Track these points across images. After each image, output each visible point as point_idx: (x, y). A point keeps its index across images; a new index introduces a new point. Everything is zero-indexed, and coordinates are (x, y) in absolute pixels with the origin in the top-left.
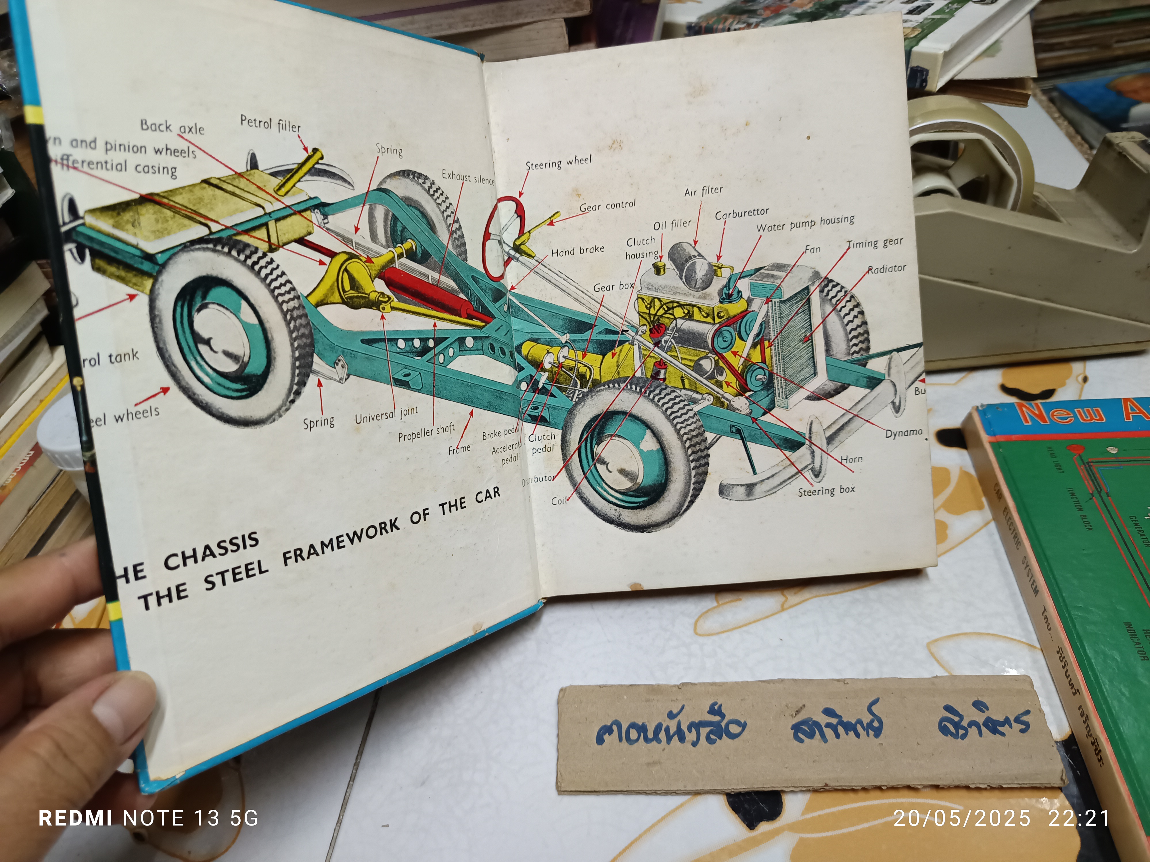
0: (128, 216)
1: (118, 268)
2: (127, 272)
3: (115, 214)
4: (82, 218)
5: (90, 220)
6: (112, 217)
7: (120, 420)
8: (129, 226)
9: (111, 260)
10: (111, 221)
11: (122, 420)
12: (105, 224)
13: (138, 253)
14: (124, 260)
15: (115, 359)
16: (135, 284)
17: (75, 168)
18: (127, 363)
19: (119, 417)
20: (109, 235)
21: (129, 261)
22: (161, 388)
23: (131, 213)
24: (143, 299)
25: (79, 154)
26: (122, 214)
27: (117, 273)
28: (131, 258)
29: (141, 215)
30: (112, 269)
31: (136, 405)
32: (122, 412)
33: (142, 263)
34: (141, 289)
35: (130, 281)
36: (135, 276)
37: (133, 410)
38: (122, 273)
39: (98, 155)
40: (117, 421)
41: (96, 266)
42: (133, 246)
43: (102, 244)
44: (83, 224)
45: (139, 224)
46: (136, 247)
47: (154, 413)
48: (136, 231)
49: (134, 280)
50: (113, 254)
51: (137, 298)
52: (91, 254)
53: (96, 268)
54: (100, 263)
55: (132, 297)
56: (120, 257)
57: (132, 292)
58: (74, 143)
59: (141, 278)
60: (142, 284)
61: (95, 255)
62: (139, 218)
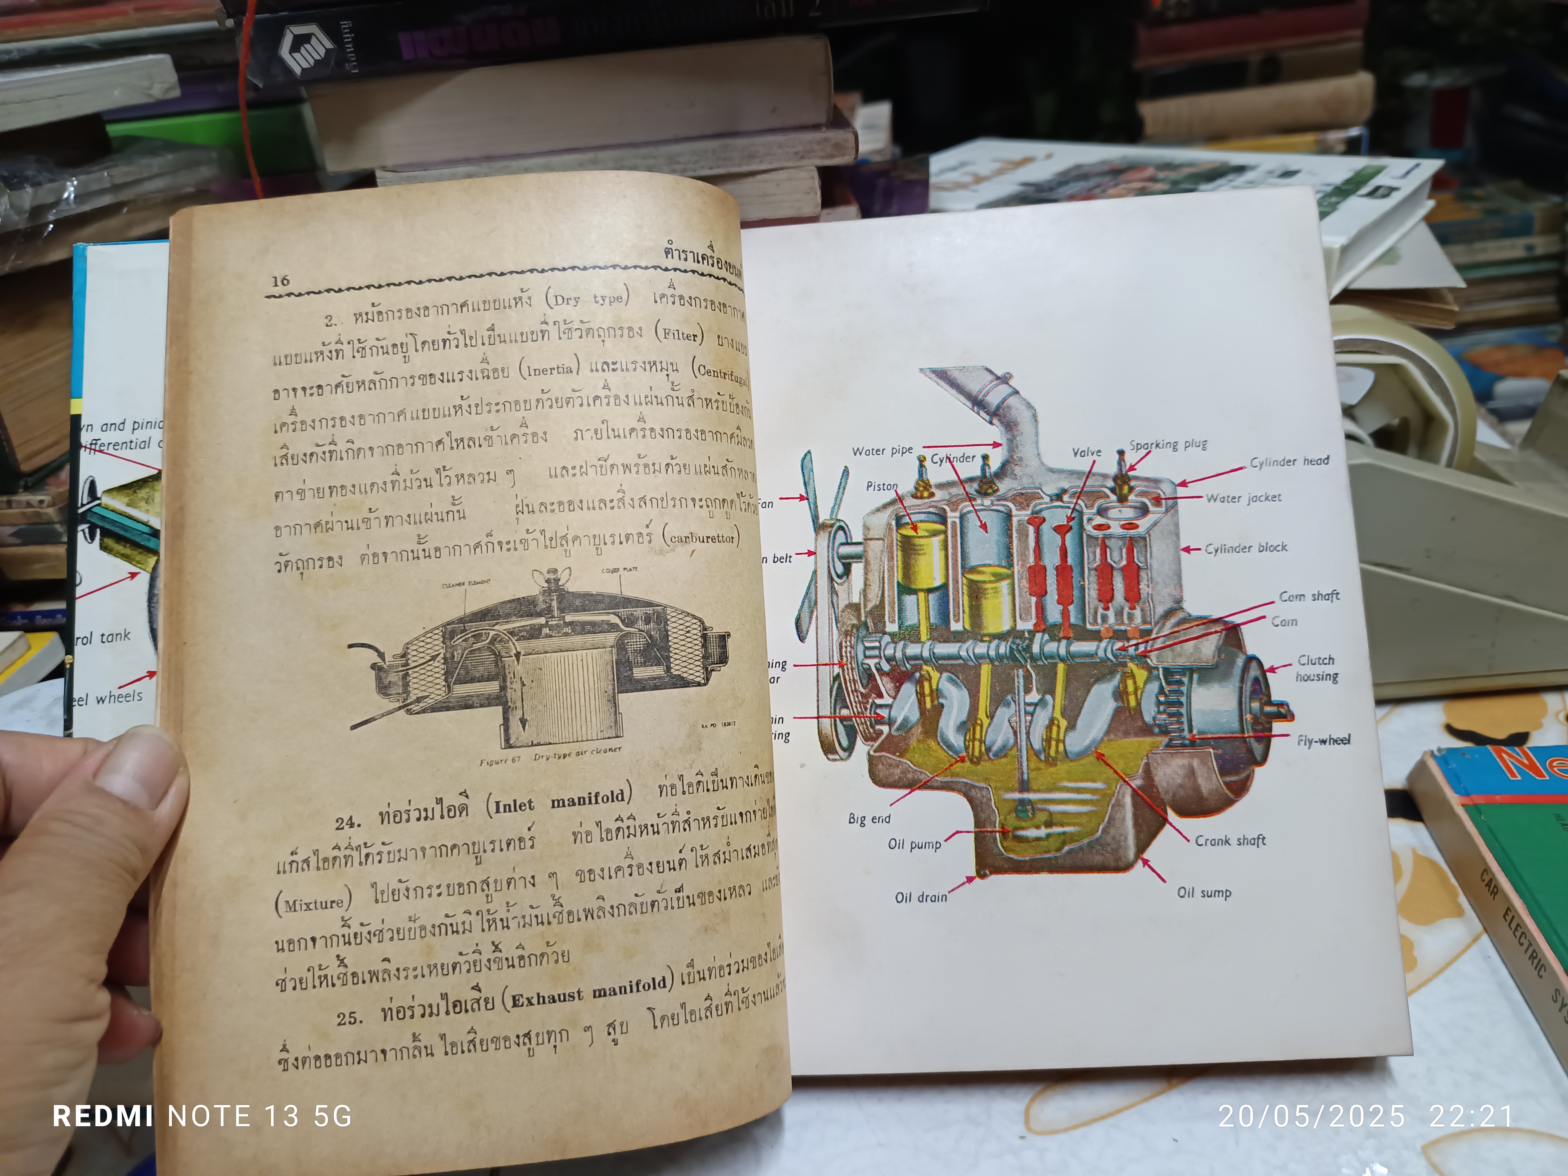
0: (143, 493)
1: (125, 547)
2: (132, 550)
3: (130, 492)
4: (99, 499)
5: (106, 500)
6: (128, 495)
7: (101, 702)
8: (143, 504)
9: (120, 539)
10: (126, 500)
11: (103, 701)
12: (118, 503)
13: (146, 530)
14: (132, 538)
15: (108, 638)
16: (139, 562)
17: (101, 451)
18: (119, 644)
19: (101, 699)
20: (122, 514)
21: (137, 539)
22: (148, 672)
23: (147, 490)
24: (144, 578)
25: (107, 437)
26: (138, 491)
27: (123, 552)
28: (139, 535)
29: (156, 490)
30: (119, 548)
31: (120, 688)
32: (104, 693)
33: (149, 540)
34: (143, 567)
35: (133, 559)
36: (140, 553)
37: (117, 692)
38: (128, 551)
39: (125, 436)
40: (98, 702)
41: (104, 545)
42: (143, 523)
43: (114, 522)
44: (99, 505)
45: (153, 500)
46: (145, 524)
47: (137, 697)
48: (148, 508)
49: (138, 558)
50: (122, 533)
51: (138, 576)
52: (101, 534)
53: (104, 548)
54: (110, 542)
55: (133, 575)
56: (128, 535)
57: (134, 569)
58: (105, 427)
59: (146, 555)
60: (146, 561)
61: (105, 533)
62: (154, 494)
